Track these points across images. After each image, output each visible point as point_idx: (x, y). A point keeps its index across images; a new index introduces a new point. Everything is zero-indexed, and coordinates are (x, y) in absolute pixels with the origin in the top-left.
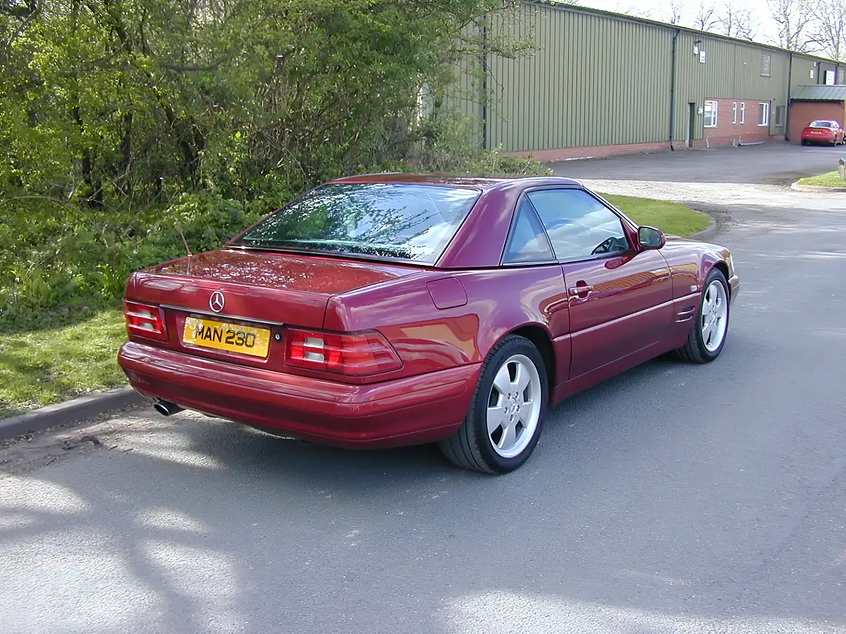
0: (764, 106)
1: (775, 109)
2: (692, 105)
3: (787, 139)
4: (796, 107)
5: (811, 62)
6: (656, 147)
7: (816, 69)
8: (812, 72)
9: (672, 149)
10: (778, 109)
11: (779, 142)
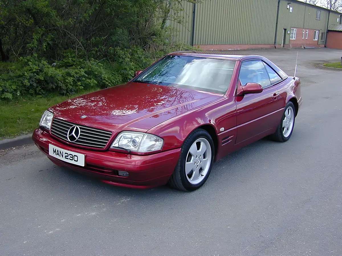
0: (317, 32)
1: (321, 34)
2: (285, 30)
3: (325, 47)
4: (330, 33)
5: (338, 15)
6: (268, 46)
7: (340, 18)
8: (338, 19)
9: (275, 48)
10: (322, 34)
11: (322, 48)
